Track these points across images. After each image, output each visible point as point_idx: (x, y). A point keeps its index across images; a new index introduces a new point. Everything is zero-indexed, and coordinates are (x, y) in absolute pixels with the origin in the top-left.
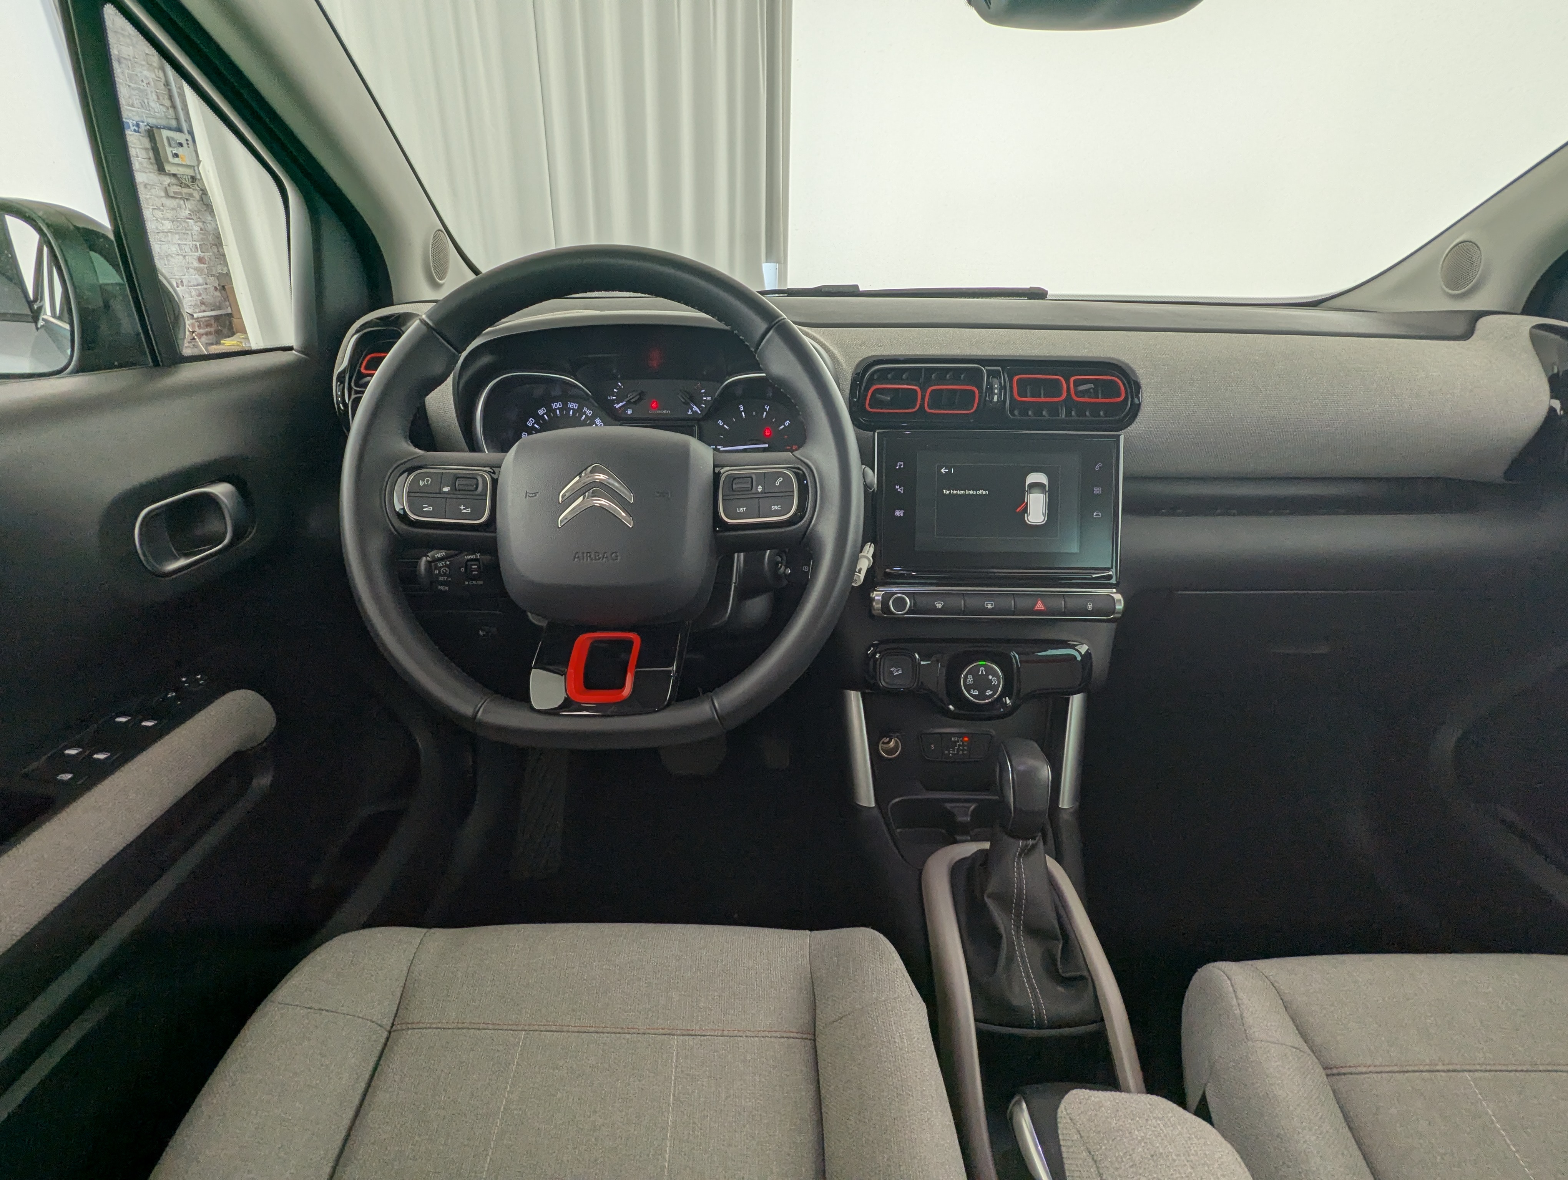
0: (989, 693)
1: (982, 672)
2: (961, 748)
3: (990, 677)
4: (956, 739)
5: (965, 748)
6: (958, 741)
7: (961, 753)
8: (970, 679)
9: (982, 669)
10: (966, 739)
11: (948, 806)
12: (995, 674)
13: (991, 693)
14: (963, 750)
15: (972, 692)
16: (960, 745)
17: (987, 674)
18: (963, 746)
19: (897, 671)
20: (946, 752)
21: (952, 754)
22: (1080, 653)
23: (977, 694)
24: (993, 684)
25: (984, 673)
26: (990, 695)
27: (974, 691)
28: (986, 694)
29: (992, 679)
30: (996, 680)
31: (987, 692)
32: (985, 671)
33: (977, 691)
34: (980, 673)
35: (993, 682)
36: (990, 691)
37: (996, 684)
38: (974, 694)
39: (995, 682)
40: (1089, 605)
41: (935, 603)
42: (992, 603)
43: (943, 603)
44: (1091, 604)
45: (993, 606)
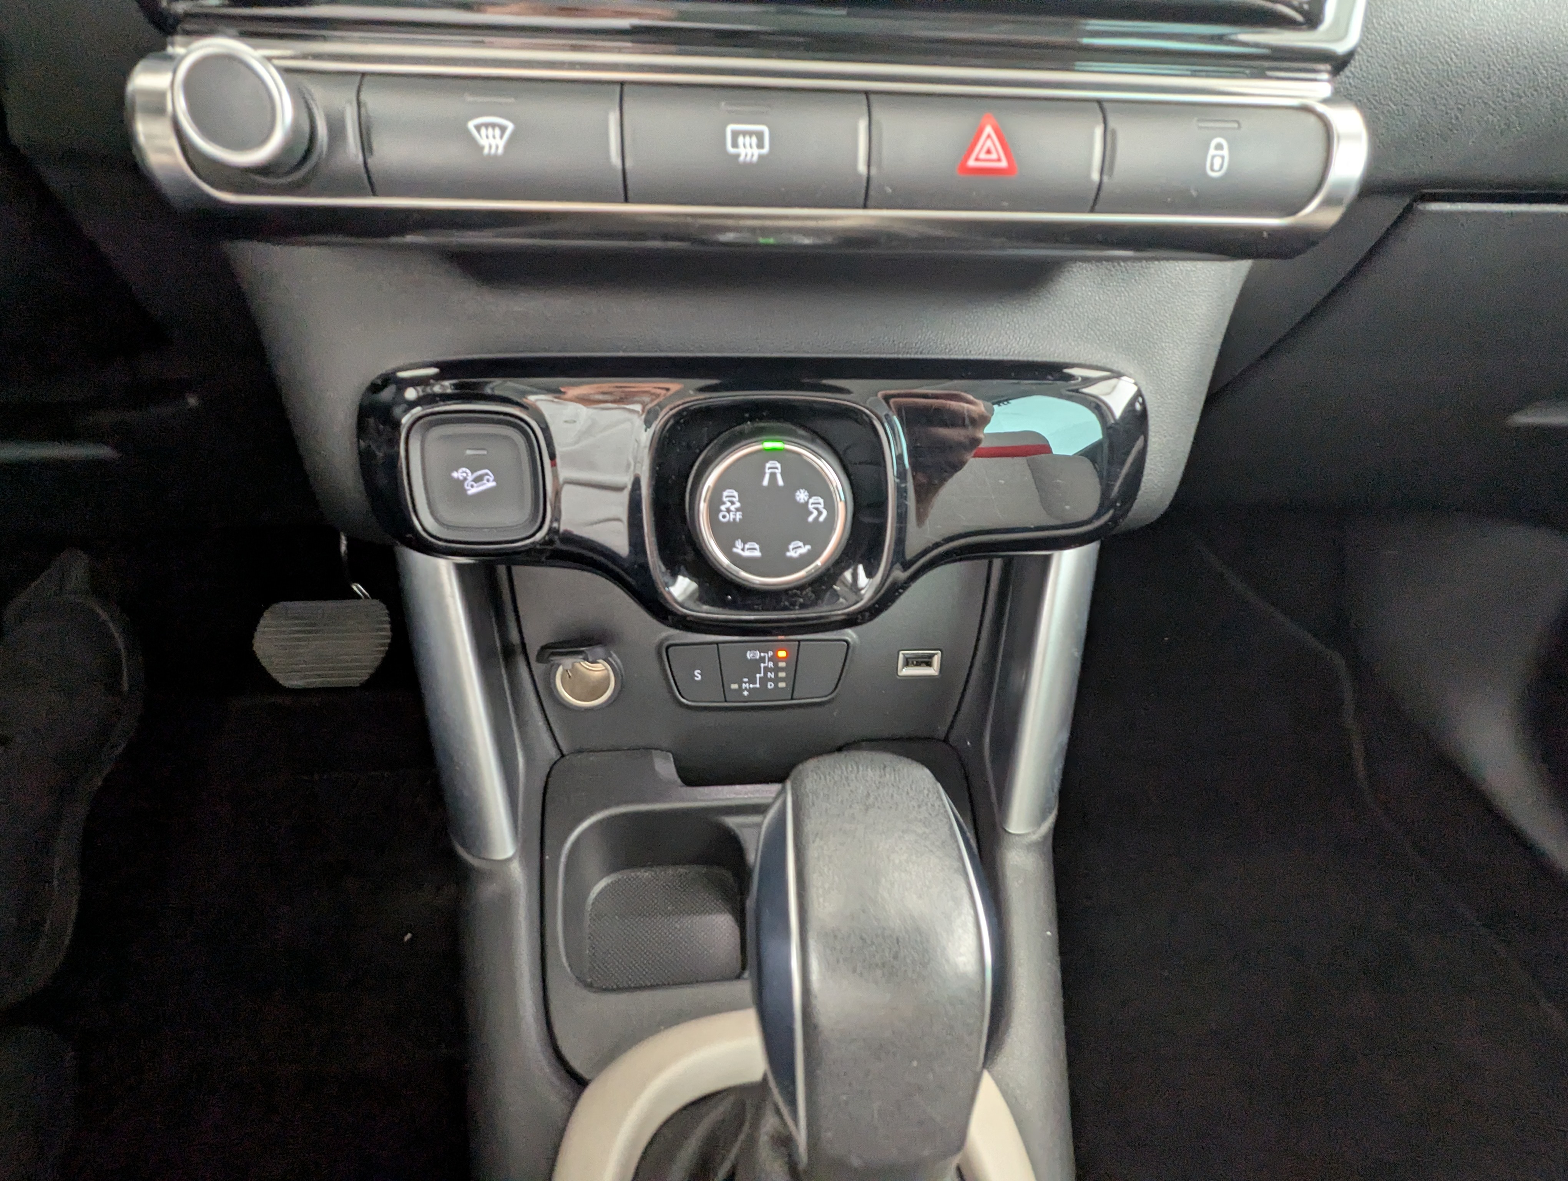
0: (797, 550)
1: (773, 476)
2: (771, 675)
3: (802, 496)
4: (758, 655)
5: (782, 675)
6: (762, 660)
7: (770, 685)
8: (731, 501)
9: (773, 467)
10: (782, 654)
12: (819, 486)
13: (805, 549)
14: (776, 680)
15: (738, 548)
16: (767, 669)
17: (792, 487)
18: (777, 669)
19: (478, 480)
20: (734, 686)
21: (749, 690)
23: (757, 554)
24: (811, 519)
25: (780, 482)
26: (802, 556)
27: (747, 546)
28: (788, 554)
29: (807, 503)
30: (821, 507)
31: (791, 547)
32: (782, 474)
33: (757, 546)
34: (766, 482)
35: (811, 513)
36: (801, 544)
37: (822, 519)
38: (747, 554)
39: (820, 513)
40: (1213, 157)
41: (471, 125)
42: (760, 136)
43: (510, 126)
44: (1225, 152)
45: (766, 150)
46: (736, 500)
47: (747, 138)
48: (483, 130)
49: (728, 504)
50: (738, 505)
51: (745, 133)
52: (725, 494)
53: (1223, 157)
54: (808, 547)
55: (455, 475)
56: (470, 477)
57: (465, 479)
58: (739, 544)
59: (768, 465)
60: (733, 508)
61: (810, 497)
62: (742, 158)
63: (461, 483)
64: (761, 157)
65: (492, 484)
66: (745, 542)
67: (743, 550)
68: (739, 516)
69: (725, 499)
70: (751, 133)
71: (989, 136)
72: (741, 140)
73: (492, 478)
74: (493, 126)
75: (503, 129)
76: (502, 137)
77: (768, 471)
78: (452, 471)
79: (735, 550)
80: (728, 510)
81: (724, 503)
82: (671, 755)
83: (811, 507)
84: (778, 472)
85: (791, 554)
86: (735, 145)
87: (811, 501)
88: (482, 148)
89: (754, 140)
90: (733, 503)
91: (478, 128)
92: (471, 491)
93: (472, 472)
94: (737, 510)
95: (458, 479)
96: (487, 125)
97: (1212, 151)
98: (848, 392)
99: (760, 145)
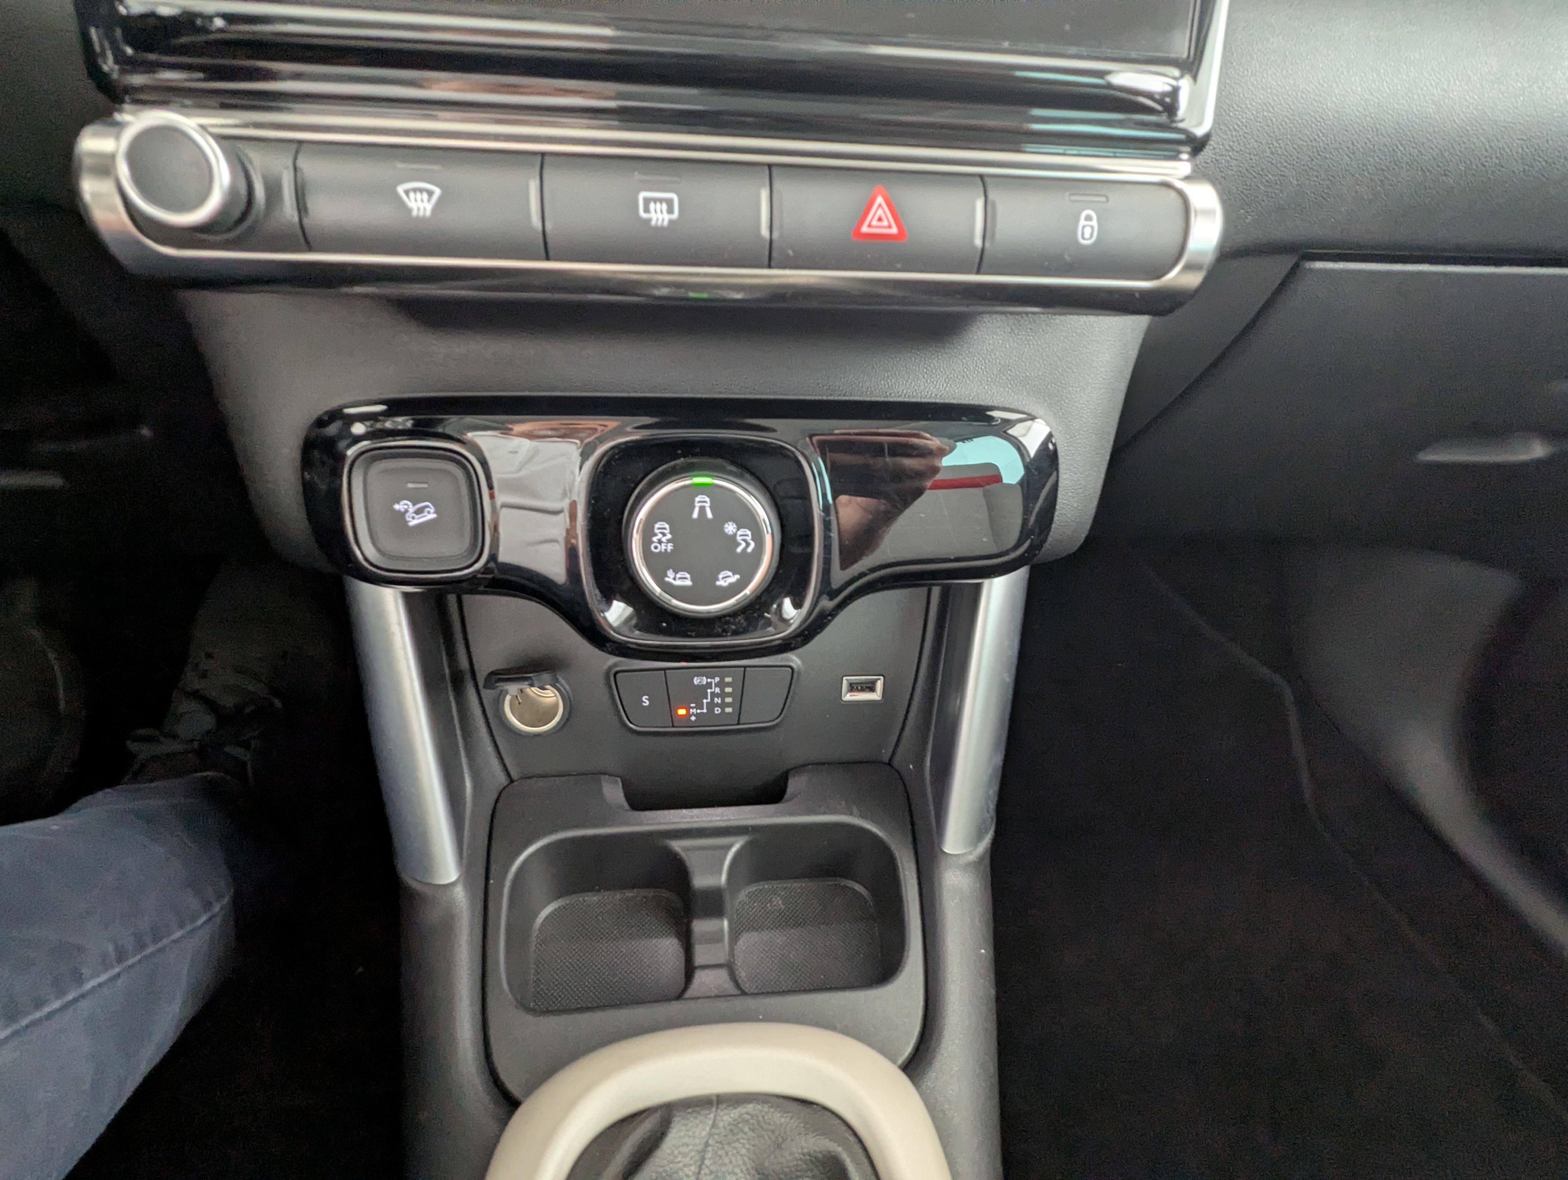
0: (726, 579)
1: (702, 509)
2: (718, 700)
3: (730, 528)
4: (704, 680)
5: (729, 700)
6: (709, 685)
7: (717, 711)
8: (663, 534)
9: (702, 501)
10: (728, 680)
11: (677, 845)
12: (748, 520)
13: (734, 578)
14: (723, 705)
15: (670, 577)
16: (713, 695)
17: (720, 520)
18: (723, 695)
19: (419, 512)
20: (682, 712)
21: (697, 715)
22: (1020, 447)
23: (688, 583)
24: (739, 550)
25: (710, 515)
26: (731, 585)
27: (678, 576)
28: (718, 583)
29: (735, 535)
30: (749, 538)
31: (721, 576)
32: (711, 507)
33: (688, 576)
34: (695, 515)
35: (740, 544)
36: (730, 573)
37: (749, 550)
38: (678, 583)
39: (748, 544)
40: (1084, 227)
41: (400, 189)
42: (669, 202)
43: (437, 191)
44: (1094, 223)
45: (675, 215)
46: (667, 531)
47: (658, 205)
48: (412, 195)
49: (660, 536)
50: (669, 536)
51: (655, 200)
52: (657, 526)
53: (1092, 228)
54: (737, 577)
55: (397, 507)
56: (412, 509)
57: (406, 511)
58: (670, 573)
59: (697, 499)
60: (664, 539)
61: (738, 529)
62: (653, 223)
63: (402, 514)
64: (671, 222)
65: (433, 516)
66: (676, 572)
67: (674, 579)
68: (670, 547)
69: (656, 531)
70: (661, 201)
71: (880, 206)
72: (652, 206)
73: (432, 510)
74: (421, 190)
75: (430, 193)
76: (429, 201)
77: (697, 505)
78: (394, 504)
79: (667, 579)
80: (660, 542)
81: (656, 535)
82: (619, 780)
83: (739, 539)
84: (707, 505)
85: (721, 583)
86: (647, 210)
87: (739, 533)
88: (410, 211)
89: (665, 206)
90: (664, 535)
91: (407, 192)
92: (413, 523)
93: (414, 505)
94: (669, 541)
95: (399, 511)
96: (415, 190)
97: (1082, 222)
98: (774, 430)
99: (670, 211)
